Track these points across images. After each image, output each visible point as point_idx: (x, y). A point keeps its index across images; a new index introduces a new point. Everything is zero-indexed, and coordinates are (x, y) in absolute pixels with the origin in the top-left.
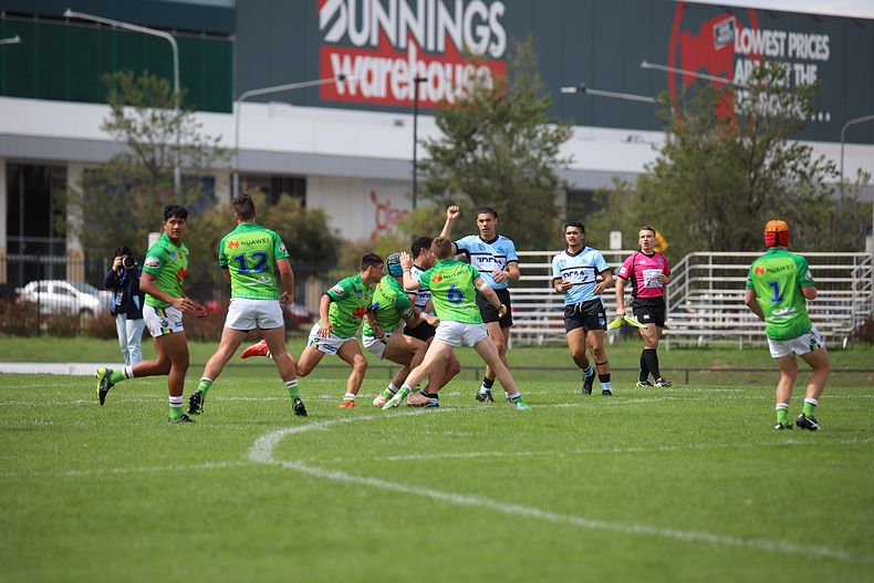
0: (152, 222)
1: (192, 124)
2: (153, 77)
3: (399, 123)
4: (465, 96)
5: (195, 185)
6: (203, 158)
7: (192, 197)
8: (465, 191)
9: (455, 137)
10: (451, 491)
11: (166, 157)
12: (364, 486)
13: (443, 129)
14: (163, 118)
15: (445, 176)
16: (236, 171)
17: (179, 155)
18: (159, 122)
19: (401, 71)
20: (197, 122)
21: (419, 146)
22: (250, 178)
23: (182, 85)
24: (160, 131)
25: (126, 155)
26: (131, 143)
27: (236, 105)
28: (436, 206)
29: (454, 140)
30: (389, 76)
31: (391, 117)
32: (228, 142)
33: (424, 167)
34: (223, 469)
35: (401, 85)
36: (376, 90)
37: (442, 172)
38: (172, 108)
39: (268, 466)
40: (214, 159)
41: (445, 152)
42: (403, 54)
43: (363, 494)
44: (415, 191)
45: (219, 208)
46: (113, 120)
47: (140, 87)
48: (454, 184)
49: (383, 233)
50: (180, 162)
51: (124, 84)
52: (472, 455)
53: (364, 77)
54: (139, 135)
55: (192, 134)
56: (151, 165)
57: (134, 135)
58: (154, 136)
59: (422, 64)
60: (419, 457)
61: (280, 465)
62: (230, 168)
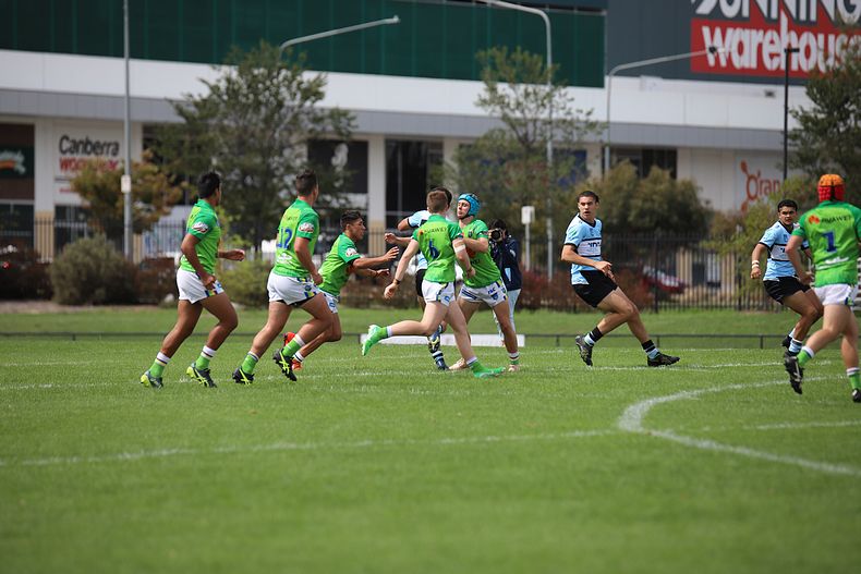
0: (525, 195)
1: (563, 99)
2: (527, 53)
3: (770, 94)
4: (837, 65)
5: (566, 159)
6: (575, 132)
7: (564, 171)
8: (836, 161)
9: (827, 106)
10: (821, 460)
11: (538, 132)
12: (732, 455)
13: (815, 100)
14: (535, 93)
15: (816, 146)
16: (607, 145)
17: (552, 129)
18: (532, 97)
19: (772, 42)
20: (569, 97)
21: (790, 116)
22: (620, 152)
23: (553, 62)
24: (533, 106)
25: (501, 130)
26: (505, 118)
27: (607, 79)
28: (807, 175)
29: (826, 110)
30: (760, 47)
31: (762, 88)
32: (599, 116)
33: (795, 136)
34: (592, 438)
35: (772, 56)
36: (747, 61)
37: (813, 142)
38: (545, 83)
39: (637, 435)
40: (586, 133)
41: (816, 122)
42: (775, 25)
43: (732, 463)
44: (786, 161)
45: (590, 180)
46: (486, 96)
47: (514, 64)
48: (826, 153)
49: (754, 203)
50: (552, 136)
51: (498, 61)
52: (843, 424)
53: (735, 48)
54: (513, 110)
55: (563, 108)
56: (524, 140)
57: (507, 111)
58: (526, 111)
59: (793, 34)
60: (789, 426)
61: (650, 434)
62: (601, 141)
